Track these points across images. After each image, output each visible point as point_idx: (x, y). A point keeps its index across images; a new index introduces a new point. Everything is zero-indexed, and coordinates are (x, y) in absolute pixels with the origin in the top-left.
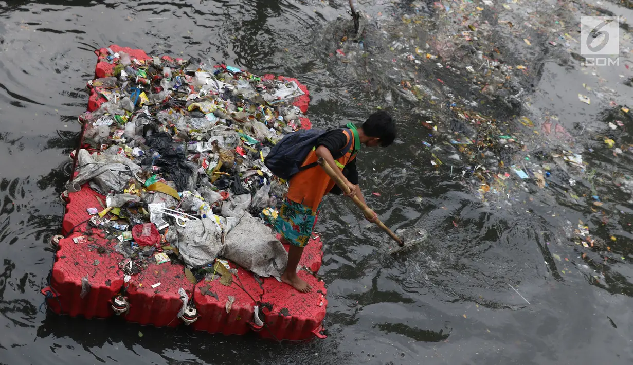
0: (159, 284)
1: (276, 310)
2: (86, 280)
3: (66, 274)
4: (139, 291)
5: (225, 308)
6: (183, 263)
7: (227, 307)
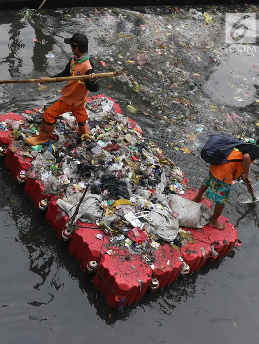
0: (169, 261)
1: (221, 243)
2: (140, 281)
3: (127, 284)
4: (164, 271)
6: (167, 242)
7: (204, 255)
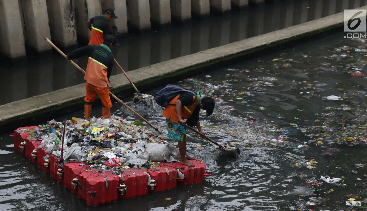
0: (134, 173)
1: (187, 168)
2: (106, 178)
3: (95, 180)
4: (129, 177)
5: (166, 173)
7: (167, 172)
